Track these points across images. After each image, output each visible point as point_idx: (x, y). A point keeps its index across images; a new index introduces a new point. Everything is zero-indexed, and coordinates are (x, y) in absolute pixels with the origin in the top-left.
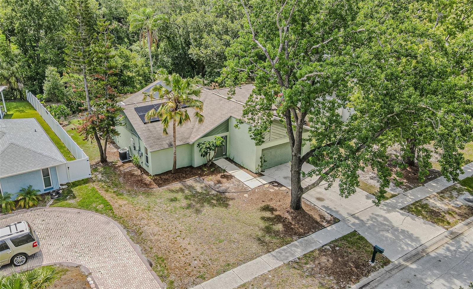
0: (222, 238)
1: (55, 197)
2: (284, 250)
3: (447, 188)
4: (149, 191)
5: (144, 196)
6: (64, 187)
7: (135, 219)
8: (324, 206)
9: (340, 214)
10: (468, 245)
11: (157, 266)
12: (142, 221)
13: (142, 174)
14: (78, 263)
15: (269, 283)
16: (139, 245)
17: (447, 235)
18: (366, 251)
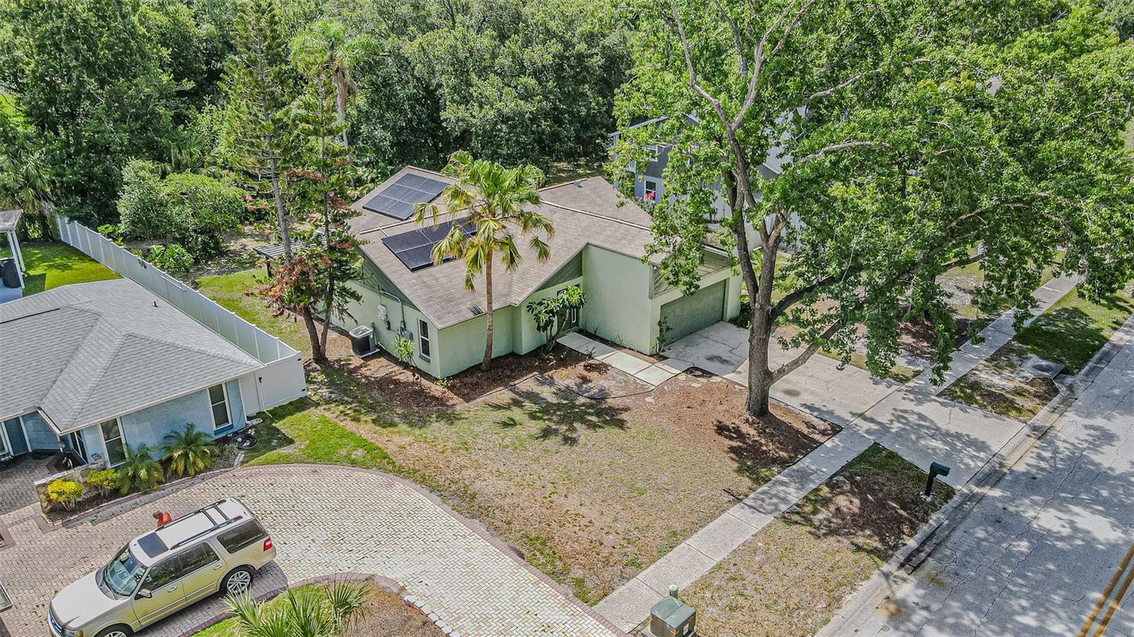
0: (640, 485)
1: (245, 445)
2: (764, 493)
3: (999, 350)
4: (449, 412)
5: (442, 422)
6: (255, 422)
7: (447, 470)
8: (804, 404)
9: (838, 417)
10: (1068, 446)
11: (534, 555)
12: (463, 472)
13: (418, 379)
14: (365, 571)
15: (763, 556)
16: (478, 521)
17: (1028, 433)
18: (909, 477)
